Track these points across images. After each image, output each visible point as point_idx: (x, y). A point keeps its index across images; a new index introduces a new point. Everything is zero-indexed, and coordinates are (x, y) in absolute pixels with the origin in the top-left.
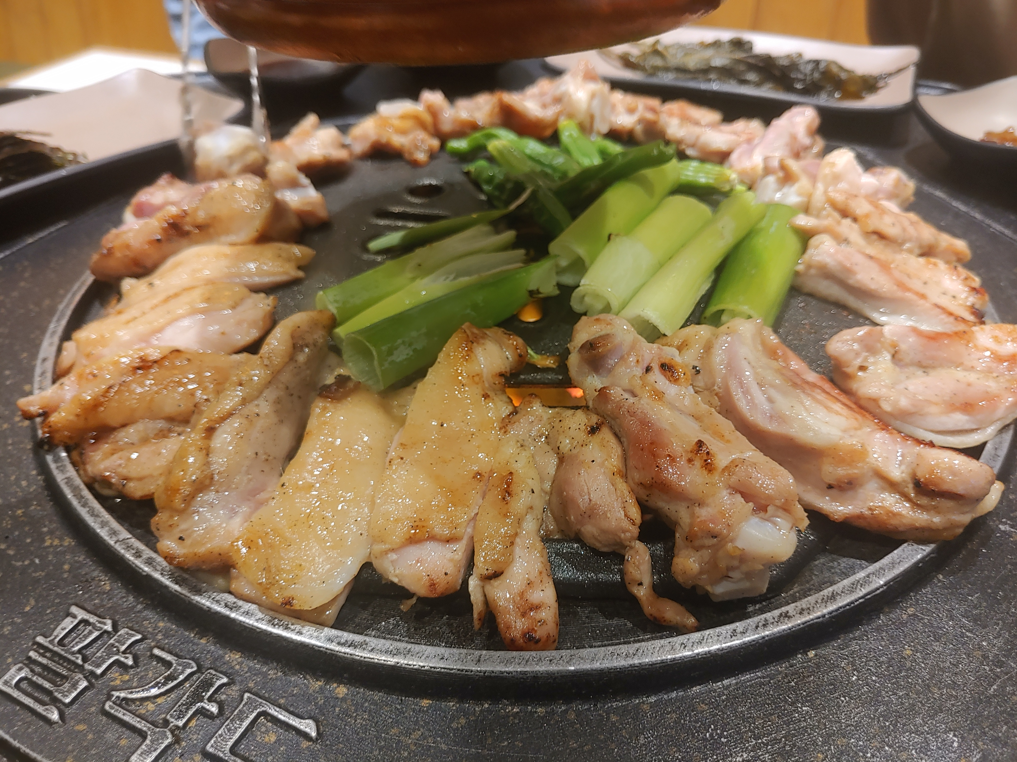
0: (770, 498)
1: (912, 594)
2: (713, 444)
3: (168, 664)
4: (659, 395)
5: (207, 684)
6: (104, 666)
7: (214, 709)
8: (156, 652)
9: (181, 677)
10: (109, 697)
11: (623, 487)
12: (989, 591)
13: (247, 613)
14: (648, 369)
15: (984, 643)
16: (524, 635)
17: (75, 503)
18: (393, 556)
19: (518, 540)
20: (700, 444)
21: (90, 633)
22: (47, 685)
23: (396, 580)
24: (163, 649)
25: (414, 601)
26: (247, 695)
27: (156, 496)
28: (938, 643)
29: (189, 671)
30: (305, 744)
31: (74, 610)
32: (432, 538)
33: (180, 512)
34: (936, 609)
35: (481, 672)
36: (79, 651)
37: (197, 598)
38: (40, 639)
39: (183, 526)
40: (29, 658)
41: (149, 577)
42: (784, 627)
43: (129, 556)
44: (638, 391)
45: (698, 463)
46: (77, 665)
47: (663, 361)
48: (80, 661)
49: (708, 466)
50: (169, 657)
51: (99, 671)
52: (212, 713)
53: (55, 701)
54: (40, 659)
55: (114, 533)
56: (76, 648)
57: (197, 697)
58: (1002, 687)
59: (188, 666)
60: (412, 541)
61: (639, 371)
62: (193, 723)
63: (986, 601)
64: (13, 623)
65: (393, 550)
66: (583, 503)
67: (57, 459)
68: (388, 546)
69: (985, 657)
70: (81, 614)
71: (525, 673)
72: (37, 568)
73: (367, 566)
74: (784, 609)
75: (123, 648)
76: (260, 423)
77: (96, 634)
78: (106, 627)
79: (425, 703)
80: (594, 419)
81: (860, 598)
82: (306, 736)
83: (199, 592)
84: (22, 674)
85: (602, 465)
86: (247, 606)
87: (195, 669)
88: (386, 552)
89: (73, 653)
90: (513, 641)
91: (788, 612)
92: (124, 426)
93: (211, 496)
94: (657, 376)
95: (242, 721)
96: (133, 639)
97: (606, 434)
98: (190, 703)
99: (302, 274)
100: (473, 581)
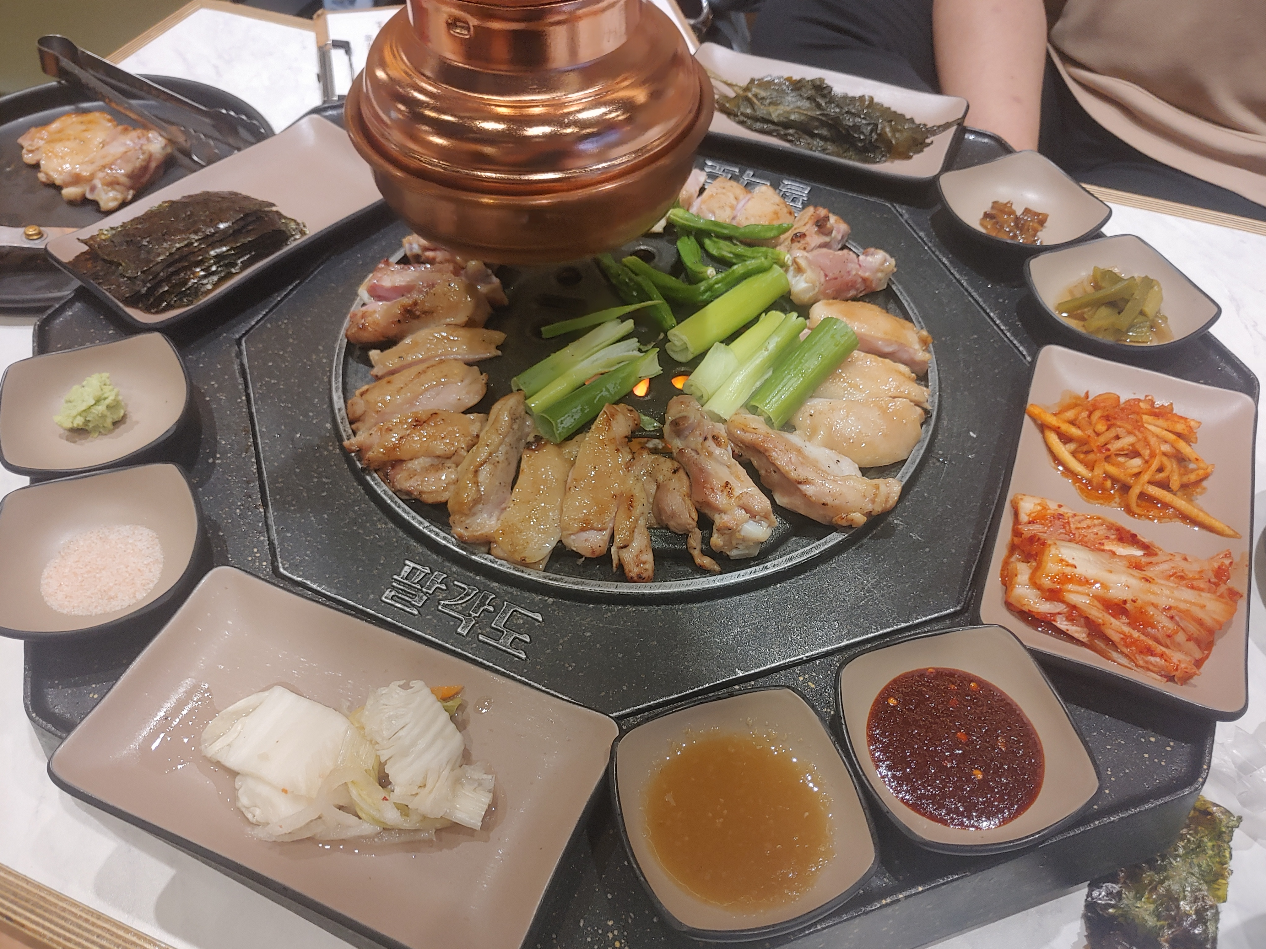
0: (757, 512)
2: (734, 482)
3: (465, 589)
4: (710, 454)
5: (485, 598)
6: (433, 589)
7: (492, 609)
8: (456, 583)
9: (472, 595)
10: (439, 604)
11: (689, 502)
13: (501, 565)
14: (706, 439)
15: (865, 582)
16: (638, 575)
17: (393, 505)
18: (573, 537)
19: (636, 530)
20: (727, 483)
21: (420, 574)
22: (407, 598)
23: (575, 549)
24: (459, 582)
25: (584, 559)
26: (505, 603)
27: (449, 505)
29: (475, 592)
30: (537, 624)
31: (407, 562)
32: (592, 529)
33: (466, 515)
36: (418, 582)
37: (473, 557)
38: (395, 577)
39: (468, 522)
40: (393, 586)
41: (445, 546)
43: (433, 536)
44: (699, 451)
45: (725, 493)
46: (418, 589)
47: (714, 434)
48: (419, 587)
49: (730, 494)
50: (463, 586)
51: (431, 592)
53: (413, 605)
54: (399, 586)
55: (420, 523)
56: (416, 581)
57: (482, 604)
59: (474, 590)
60: (583, 530)
61: (701, 439)
62: (482, 615)
63: (873, 561)
64: (377, 569)
65: (573, 534)
66: (668, 510)
67: (374, 479)
68: (571, 532)
69: (863, 588)
70: (412, 565)
71: (640, 593)
72: (379, 541)
73: (560, 541)
74: (765, 565)
75: (439, 581)
76: (500, 466)
77: (423, 574)
78: (427, 571)
79: (591, 606)
80: (676, 465)
81: (805, 559)
82: (537, 620)
83: (474, 554)
84: (393, 593)
85: (678, 491)
86: (500, 562)
87: (478, 591)
88: (570, 535)
89: (415, 583)
90: (632, 578)
91: (769, 565)
92: (411, 459)
93: (480, 506)
94: (710, 443)
95: (506, 614)
96: (443, 577)
97: (681, 473)
98: (479, 606)
99: (499, 353)
100: (613, 549)
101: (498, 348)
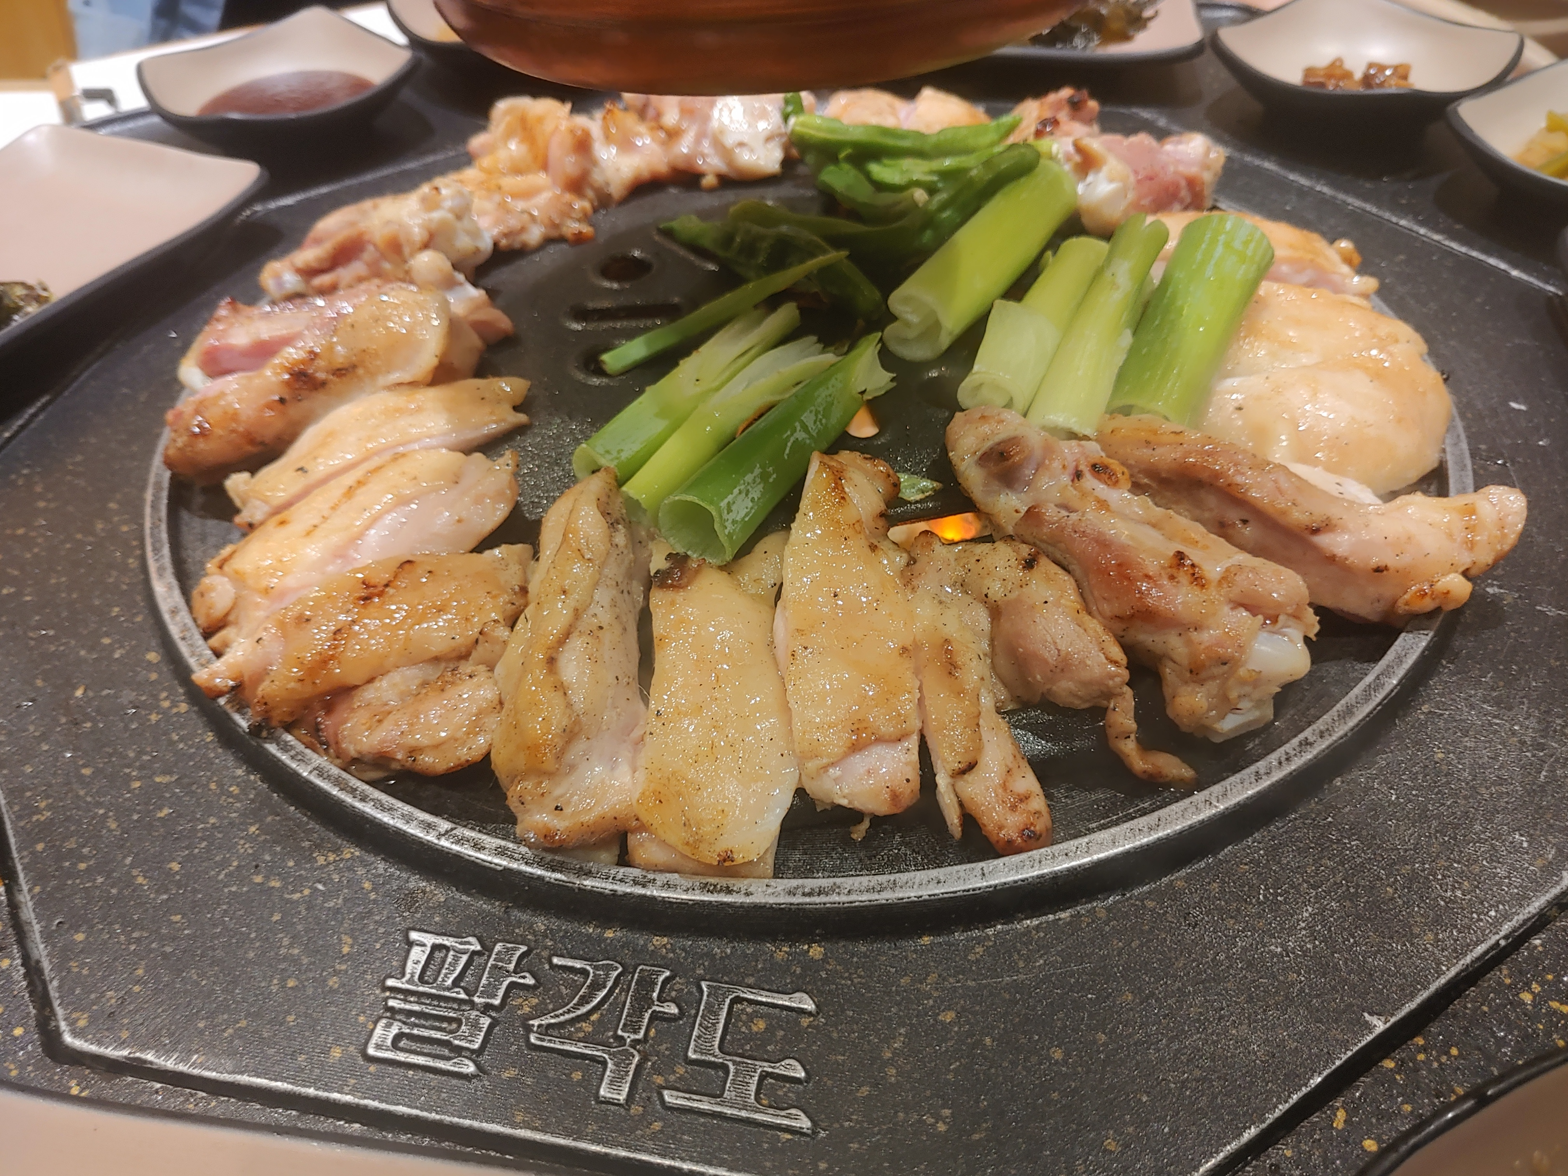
0: (1279, 605)
1: (1421, 689)
2: (1194, 555)
3: (584, 973)
4: (1103, 504)
5: (646, 983)
6: (501, 993)
7: (673, 1010)
8: (556, 960)
9: (610, 984)
10: (529, 1029)
11: (1094, 625)
12: (1501, 667)
13: (667, 886)
14: (1078, 475)
15: (1516, 728)
16: (1021, 833)
17: (348, 799)
18: (834, 772)
19: (982, 721)
20: (1180, 556)
21: (456, 959)
22: (438, 1035)
23: (844, 802)
24: (562, 956)
25: (866, 824)
26: (704, 985)
27: (499, 761)
28: (1467, 739)
29: (614, 974)
30: (805, 1021)
31: (414, 936)
32: (880, 740)
33: (550, 775)
34: (1452, 700)
35: (991, 887)
36: (456, 983)
37: (588, 883)
38: (390, 982)
39: (558, 792)
40: (392, 1009)
41: (507, 870)
42: (1309, 755)
43: (467, 851)
44: (1075, 503)
45: (1184, 579)
46: (461, 1002)
47: (1093, 461)
48: (463, 996)
49: (1199, 581)
50: (578, 964)
51: (497, 1002)
52: (674, 1014)
53: (459, 1051)
54: (408, 1007)
55: (429, 826)
56: (449, 982)
57: (642, 1001)
58: (1552, 771)
59: (609, 968)
60: (855, 748)
61: (1066, 479)
62: (652, 1033)
64: (336, 973)
65: (833, 764)
66: (1050, 656)
67: (285, 748)
68: (825, 761)
69: (1523, 743)
70: (430, 940)
71: (1042, 876)
72: (326, 896)
73: (800, 792)
74: (1301, 736)
75: (511, 967)
76: (607, 637)
77: (465, 958)
78: (472, 948)
79: (926, 940)
80: (1025, 550)
81: (1378, 705)
82: (802, 1011)
83: (589, 874)
84: (395, 1030)
85: (1057, 604)
86: (661, 878)
87: (620, 969)
88: (825, 768)
89: (448, 989)
90: (1010, 842)
91: (1306, 738)
92: (371, 680)
93: (579, 747)
94: (1090, 481)
95: (716, 1014)
96: (518, 953)
97: (1045, 565)
98: (638, 1011)
99: (522, 418)
100: (942, 781)
101: (516, 409)
